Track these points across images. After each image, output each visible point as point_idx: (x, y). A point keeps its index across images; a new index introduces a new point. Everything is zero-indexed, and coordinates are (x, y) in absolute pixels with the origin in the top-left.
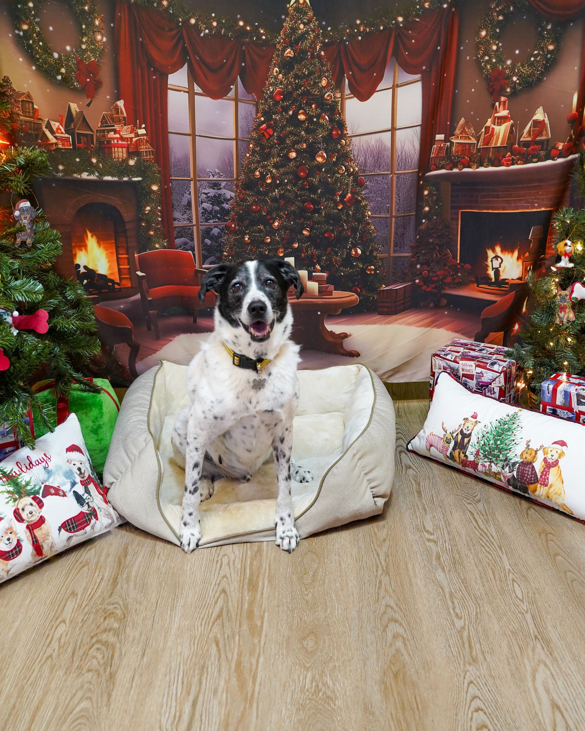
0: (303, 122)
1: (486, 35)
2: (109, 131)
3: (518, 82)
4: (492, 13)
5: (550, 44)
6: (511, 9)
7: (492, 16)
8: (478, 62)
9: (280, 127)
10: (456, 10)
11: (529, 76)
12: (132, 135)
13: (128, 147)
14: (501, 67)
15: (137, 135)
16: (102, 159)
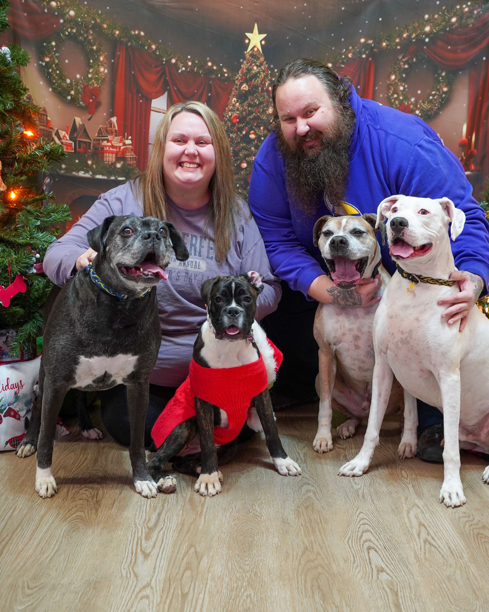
0: (254, 140)
1: (395, 79)
2: (103, 140)
3: (420, 114)
4: (399, 63)
5: (445, 87)
6: (414, 60)
7: (400, 65)
8: (389, 98)
9: (236, 143)
10: (372, 59)
11: (429, 110)
12: (121, 144)
13: (117, 153)
14: (406, 103)
15: (124, 144)
16: (96, 161)
